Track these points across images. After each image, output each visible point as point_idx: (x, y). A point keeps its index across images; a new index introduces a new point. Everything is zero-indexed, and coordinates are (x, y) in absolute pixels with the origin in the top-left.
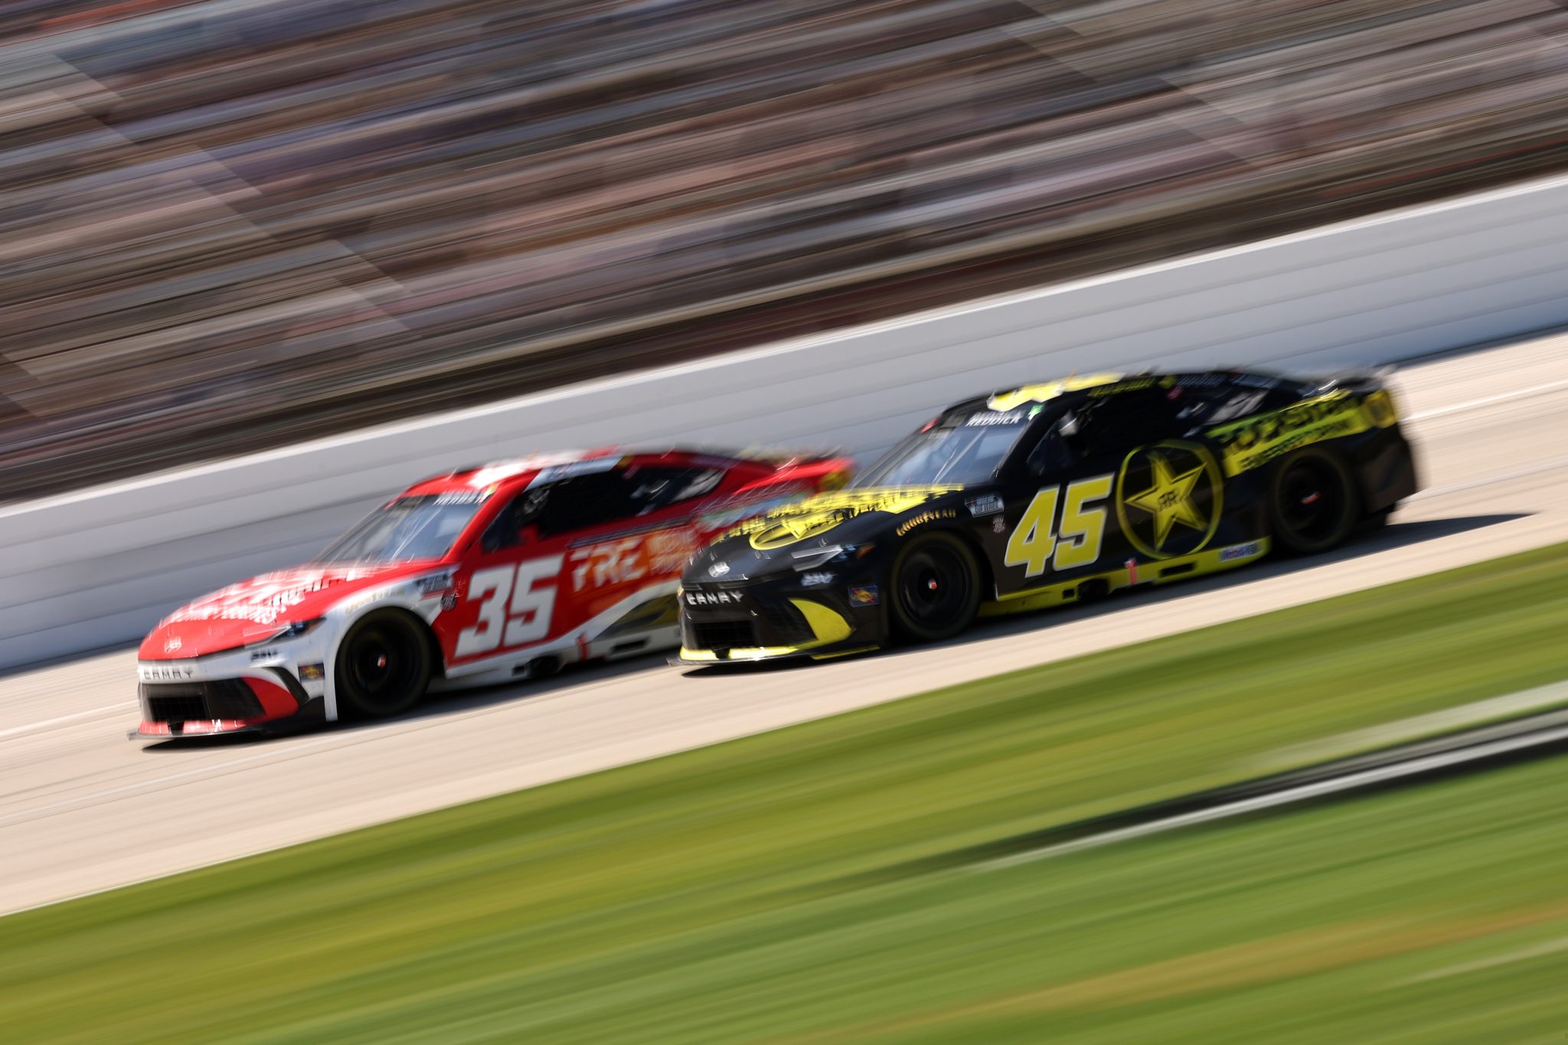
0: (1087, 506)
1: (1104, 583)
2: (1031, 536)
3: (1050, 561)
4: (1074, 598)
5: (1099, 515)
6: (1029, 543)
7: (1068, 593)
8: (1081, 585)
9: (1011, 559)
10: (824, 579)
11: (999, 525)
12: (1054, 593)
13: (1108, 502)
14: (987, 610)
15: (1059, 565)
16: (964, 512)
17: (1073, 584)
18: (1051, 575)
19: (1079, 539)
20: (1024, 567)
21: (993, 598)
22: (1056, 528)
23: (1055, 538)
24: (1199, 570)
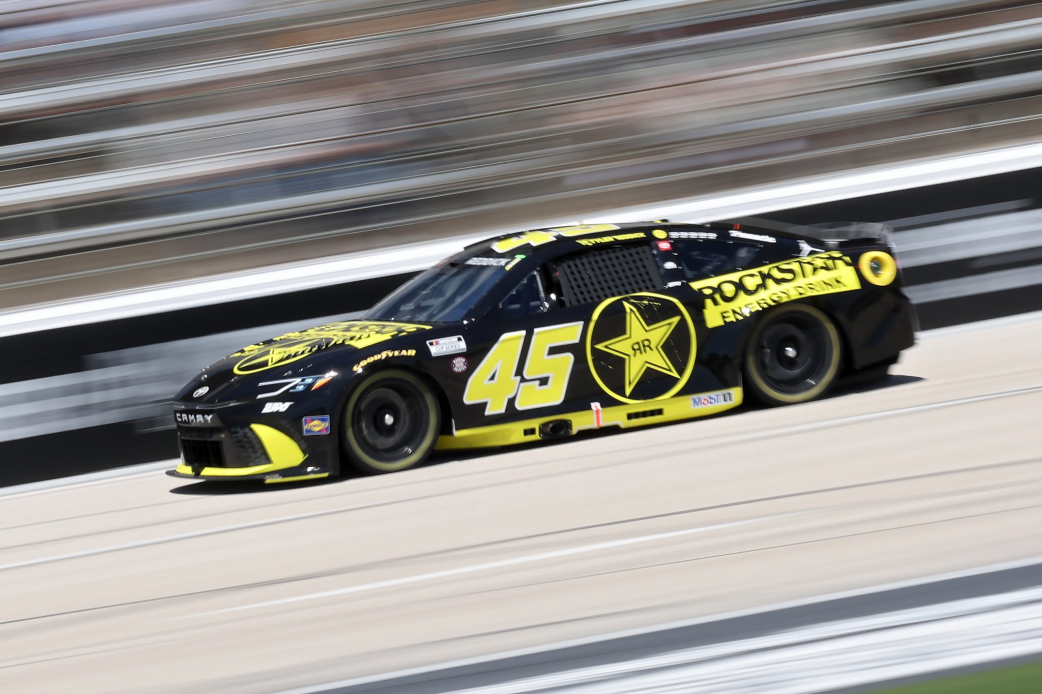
0: (554, 351)
1: (567, 424)
2: (492, 378)
3: (511, 402)
4: (536, 437)
5: (568, 359)
6: (492, 382)
7: (528, 432)
8: (544, 425)
9: (469, 398)
10: (282, 407)
11: (459, 365)
12: (515, 432)
13: (577, 350)
14: (446, 443)
15: (520, 406)
16: (424, 352)
17: (535, 424)
18: (512, 414)
19: (544, 381)
20: (483, 405)
21: (451, 433)
22: (519, 371)
23: (519, 378)
24: (666, 417)
